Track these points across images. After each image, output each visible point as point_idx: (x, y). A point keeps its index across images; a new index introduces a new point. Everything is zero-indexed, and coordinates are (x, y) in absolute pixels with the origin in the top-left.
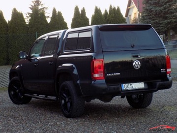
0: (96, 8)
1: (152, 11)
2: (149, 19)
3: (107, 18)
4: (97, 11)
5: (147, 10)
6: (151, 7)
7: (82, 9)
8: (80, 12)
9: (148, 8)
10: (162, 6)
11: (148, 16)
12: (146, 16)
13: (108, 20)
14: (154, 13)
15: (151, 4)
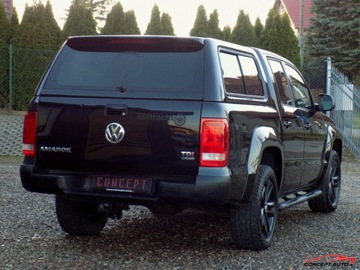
0: (242, 12)
1: (329, 28)
2: (322, 43)
3: (262, 36)
4: (243, 19)
5: (319, 25)
6: (328, 20)
7: (212, 12)
8: (208, 18)
9: (321, 21)
10: (349, 19)
11: (320, 37)
12: (315, 36)
13: (263, 40)
14: (333, 33)
15: (328, 14)
